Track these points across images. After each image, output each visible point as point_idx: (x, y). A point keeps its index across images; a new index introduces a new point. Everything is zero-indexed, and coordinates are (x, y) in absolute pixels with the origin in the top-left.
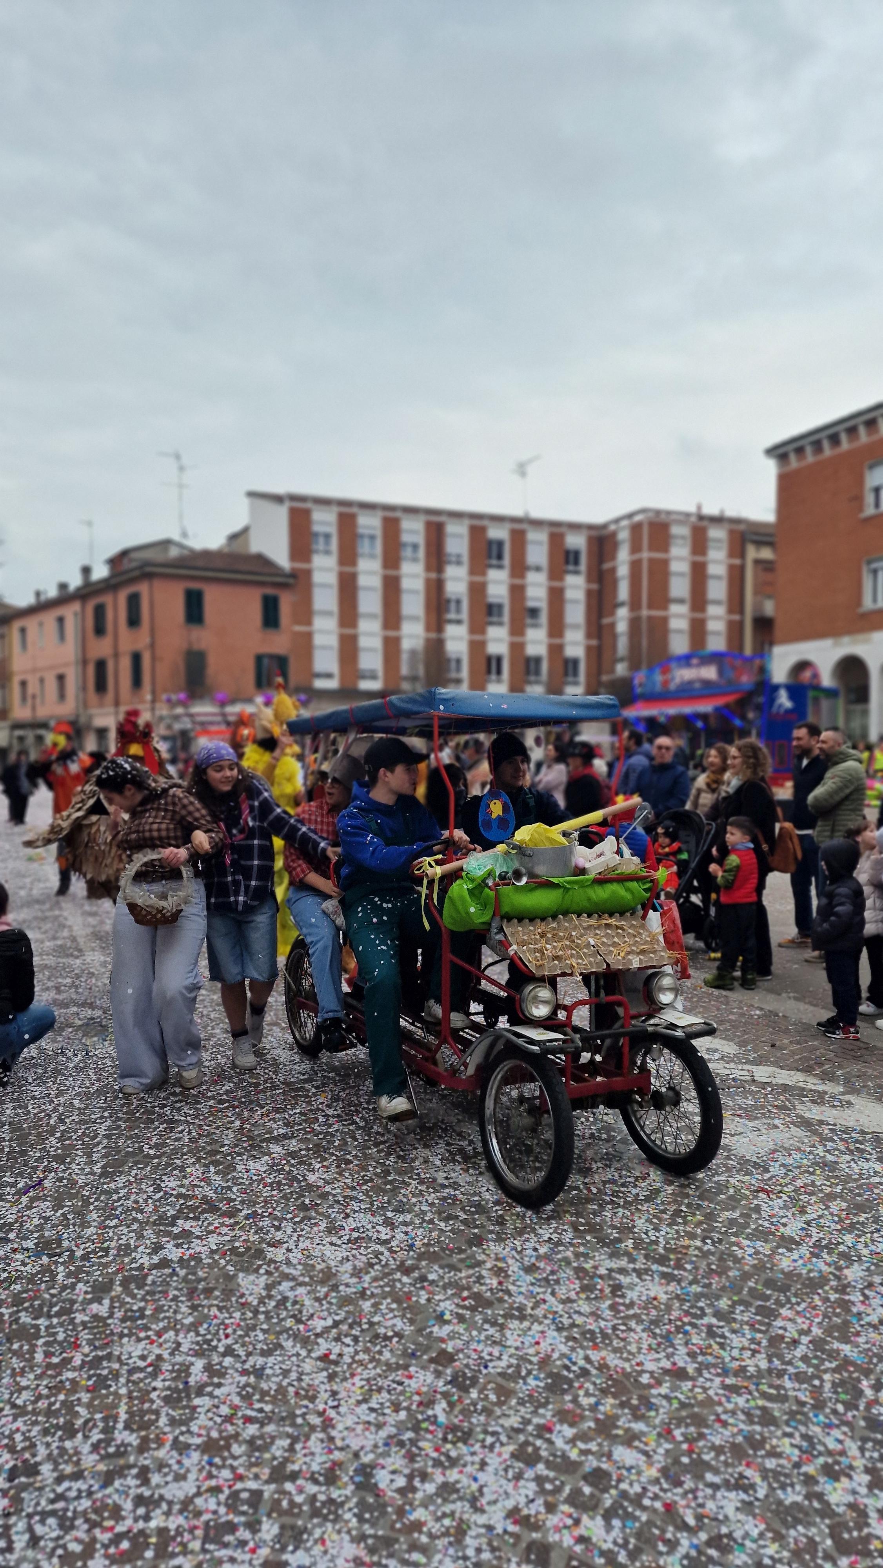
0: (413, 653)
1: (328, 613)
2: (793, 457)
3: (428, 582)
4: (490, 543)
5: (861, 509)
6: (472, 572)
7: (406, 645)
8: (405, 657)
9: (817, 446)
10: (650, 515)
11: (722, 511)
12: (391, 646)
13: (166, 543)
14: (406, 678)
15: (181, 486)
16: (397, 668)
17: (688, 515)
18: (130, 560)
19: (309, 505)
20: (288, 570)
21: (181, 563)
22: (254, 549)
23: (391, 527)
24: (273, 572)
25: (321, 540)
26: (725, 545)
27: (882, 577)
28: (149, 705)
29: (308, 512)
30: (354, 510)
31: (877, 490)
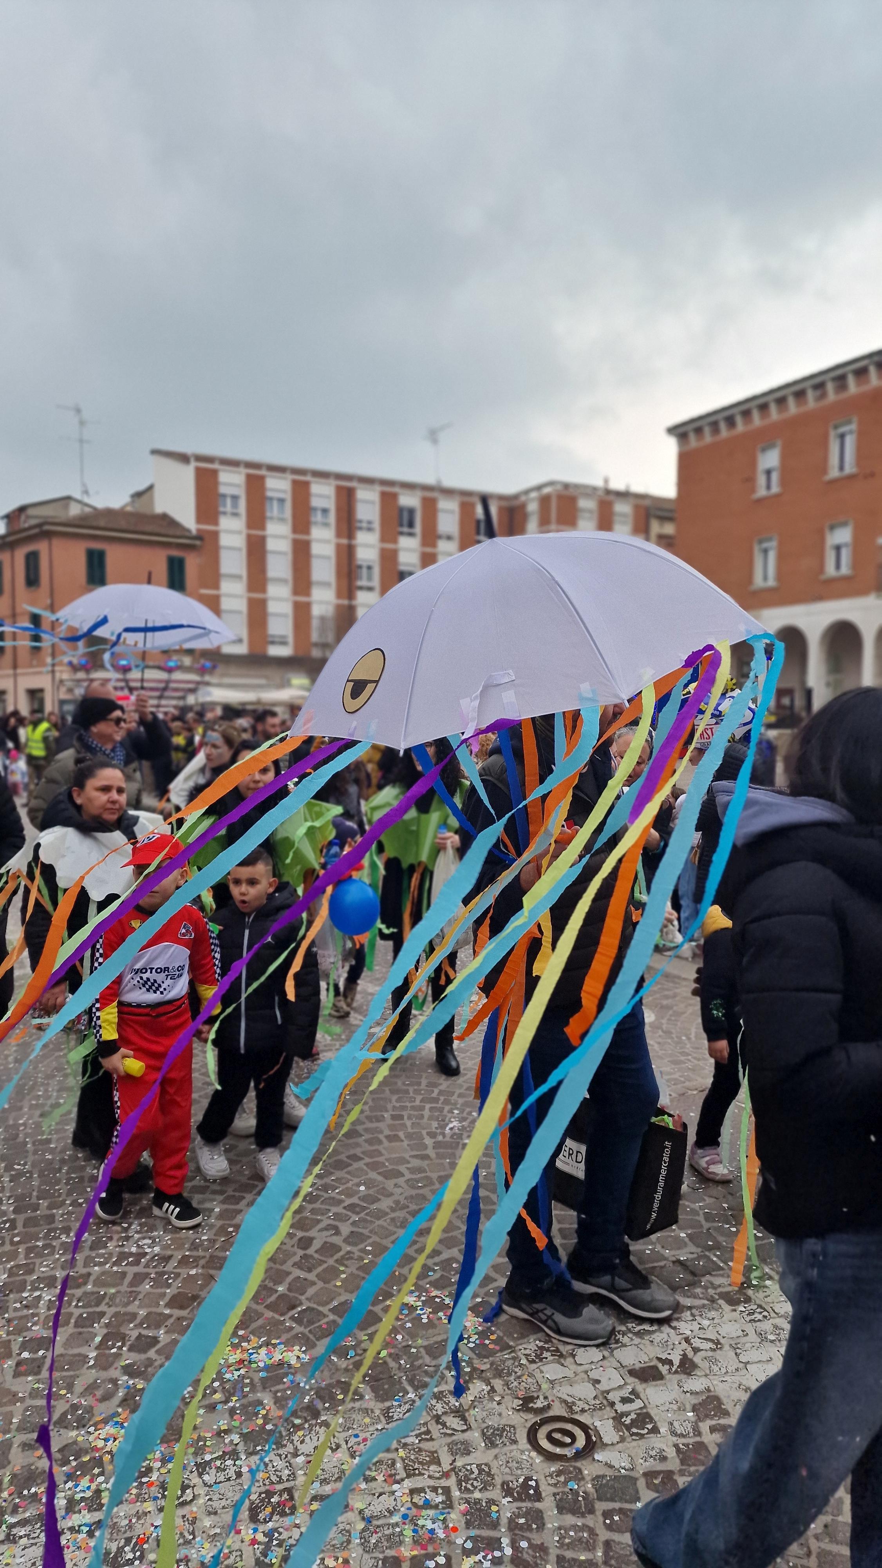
0: (322, 619)
1: (238, 577)
2: (692, 437)
3: (339, 547)
4: (401, 510)
5: (753, 490)
6: (383, 539)
7: (317, 611)
8: (315, 623)
9: (715, 426)
10: (559, 487)
11: (628, 486)
12: (302, 612)
13: (67, 499)
14: (316, 645)
15: (81, 441)
16: (308, 635)
17: (595, 489)
18: (28, 517)
19: (216, 466)
20: (194, 532)
21: (83, 522)
22: (159, 509)
23: (301, 491)
24: (178, 533)
25: (229, 501)
26: (630, 520)
27: (772, 556)
28: (50, 668)
29: (215, 473)
30: (263, 472)
31: (768, 472)
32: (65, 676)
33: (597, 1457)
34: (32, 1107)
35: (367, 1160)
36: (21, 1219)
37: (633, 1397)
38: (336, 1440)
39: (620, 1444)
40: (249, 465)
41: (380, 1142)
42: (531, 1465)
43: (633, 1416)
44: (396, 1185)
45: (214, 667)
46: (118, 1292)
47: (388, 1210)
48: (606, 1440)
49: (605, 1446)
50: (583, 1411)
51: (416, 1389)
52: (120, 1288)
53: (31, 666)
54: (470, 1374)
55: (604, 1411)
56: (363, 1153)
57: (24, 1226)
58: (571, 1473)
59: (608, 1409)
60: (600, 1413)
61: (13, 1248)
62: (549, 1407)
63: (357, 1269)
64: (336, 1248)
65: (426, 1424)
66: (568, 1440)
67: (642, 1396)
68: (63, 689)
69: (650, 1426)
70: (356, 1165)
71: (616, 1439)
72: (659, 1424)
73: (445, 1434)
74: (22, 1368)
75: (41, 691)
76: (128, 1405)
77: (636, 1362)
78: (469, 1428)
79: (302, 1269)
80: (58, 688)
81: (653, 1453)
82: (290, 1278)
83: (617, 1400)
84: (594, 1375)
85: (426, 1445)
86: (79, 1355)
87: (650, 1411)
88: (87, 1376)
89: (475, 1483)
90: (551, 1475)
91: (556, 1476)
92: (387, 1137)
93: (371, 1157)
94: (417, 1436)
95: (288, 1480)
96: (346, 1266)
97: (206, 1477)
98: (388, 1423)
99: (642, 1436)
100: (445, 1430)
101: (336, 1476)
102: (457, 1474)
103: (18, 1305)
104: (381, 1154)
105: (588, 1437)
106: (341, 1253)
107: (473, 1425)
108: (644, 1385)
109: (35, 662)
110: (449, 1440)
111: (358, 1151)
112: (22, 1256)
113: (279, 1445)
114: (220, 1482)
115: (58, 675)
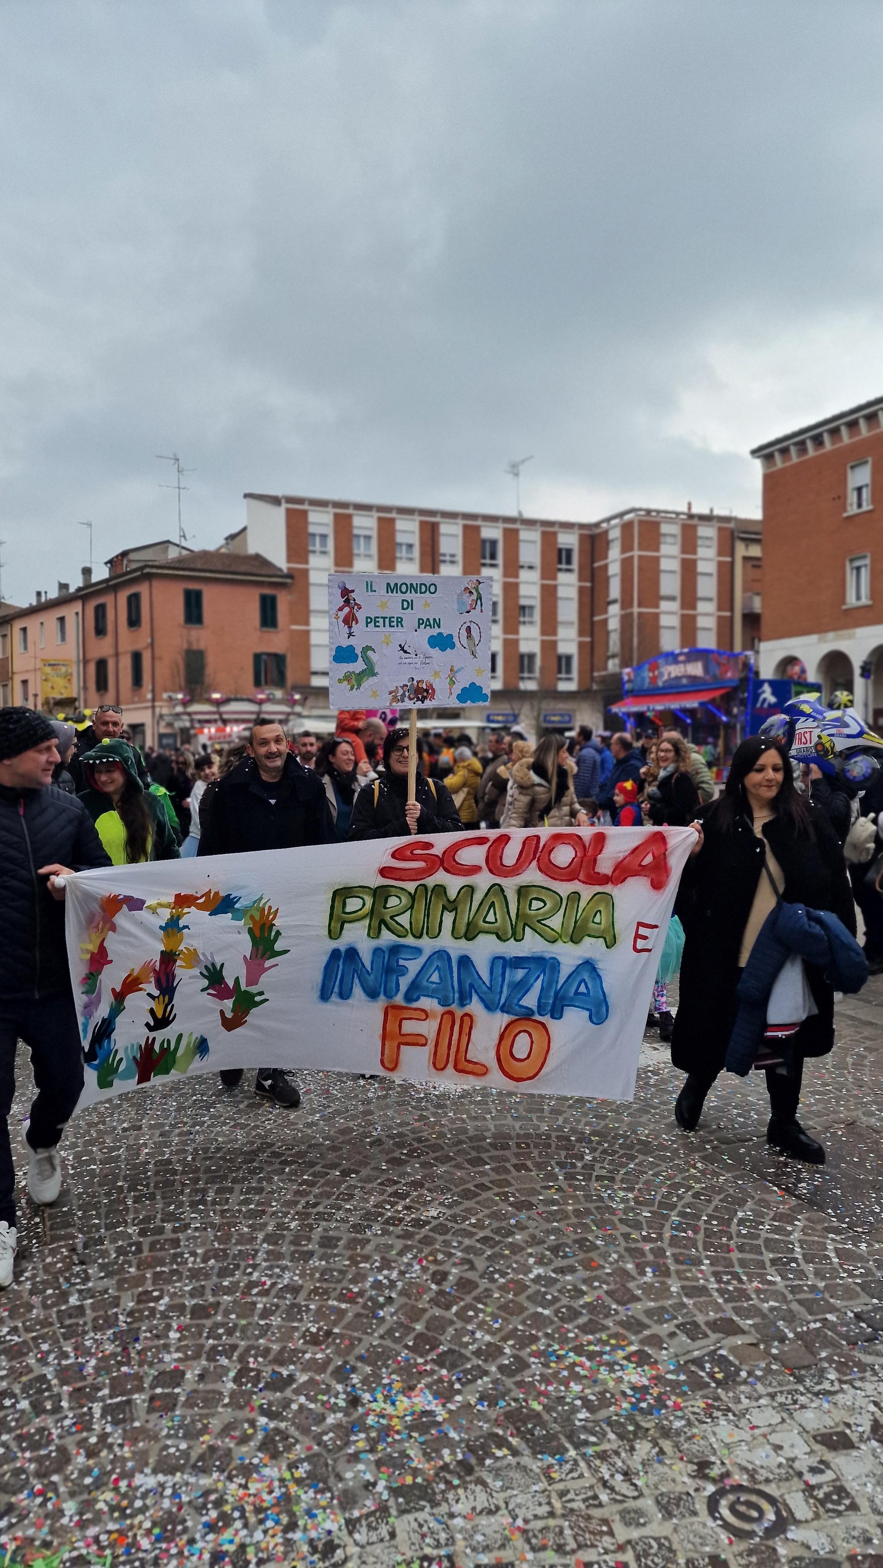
1: (325, 613)
2: (777, 457)
4: (483, 542)
5: (844, 508)
6: (466, 571)
9: (801, 446)
10: (641, 514)
11: (712, 510)
13: (167, 543)
15: (179, 488)
17: (678, 514)
18: (130, 561)
19: (305, 507)
20: (285, 571)
21: (180, 564)
22: (252, 550)
23: (386, 527)
24: (271, 572)
25: (318, 539)
26: (715, 543)
27: (865, 575)
28: (150, 704)
29: (305, 513)
30: (350, 511)
31: (859, 490)
32: (165, 711)
33: (790, 1535)
34: (151, 1127)
35: (497, 1190)
36: (146, 1241)
37: (822, 1467)
38: (495, 1501)
39: (816, 1522)
40: (337, 504)
41: (508, 1171)
42: (717, 1541)
43: (826, 1489)
44: (529, 1218)
45: (305, 699)
46: (249, 1324)
47: (523, 1245)
48: (799, 1515)
49: (797, 1522)
50: (767, 1481)
51: (576, 1447)
52: (250, 1320)
53: (133, 702)
54: (635, 1433)
55: (792, 1482)
56: (490, 1182)
57: (150, 1251)
58: (763, 1552)
59: (796, 1479)
60: (787, 1484)
61: (140, 1273)
62: (727, 1475)
63: (498, 1308)
64: (473, 1285)
65: (591, 1487)
66: (755, 1514)
67: (832, 1465)
68: (163, 724)
69: (847, 1502)
70: (485, 1195)
71: (810, 1515)
72: (858, 1500)
73: (615, 1501)
74: (157, 1404)
75: (142, 725)
76: (267, 1449)
77: (821, 1426)
78: (641, 1495)
79: (438, 1306)
80: (158, 723)
81: (855, 1533)
82: (427, 1316)
83: (805, 1470)
84: (775, 1439)
85: (596, 1513)
86: (214, 1391)
87: (844, 1483)
88: (223, 1415)
89: (656, 1560)
90: (741, 1555)
91: (748, 1555)
92: (515, 1166)
93: (500, 1187)
94: (584, 1500)
95: (446, 1545)
96: (485, 1304)
97: (357, 1536)
98: (550, 1485)
99: (839, 1514)
100: (614, 1496)
101: (499, 1543)
102: (634, 1548)
103: (148, 1335)
104: (509, 1184)
105: (778, 1513)
106: (479, 1290)
107: (646, 1491)
108: (833, 1454)
109: (136, 699)
110: (619, 1507)
111: (485, 1180)
112: (149, 1282)
113: (435, 1504)
114: (373, 1543)
115: (158, 710)
